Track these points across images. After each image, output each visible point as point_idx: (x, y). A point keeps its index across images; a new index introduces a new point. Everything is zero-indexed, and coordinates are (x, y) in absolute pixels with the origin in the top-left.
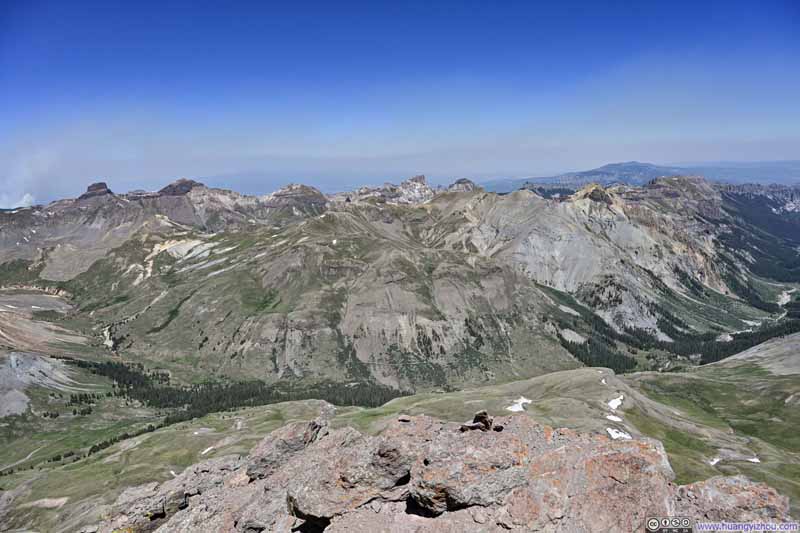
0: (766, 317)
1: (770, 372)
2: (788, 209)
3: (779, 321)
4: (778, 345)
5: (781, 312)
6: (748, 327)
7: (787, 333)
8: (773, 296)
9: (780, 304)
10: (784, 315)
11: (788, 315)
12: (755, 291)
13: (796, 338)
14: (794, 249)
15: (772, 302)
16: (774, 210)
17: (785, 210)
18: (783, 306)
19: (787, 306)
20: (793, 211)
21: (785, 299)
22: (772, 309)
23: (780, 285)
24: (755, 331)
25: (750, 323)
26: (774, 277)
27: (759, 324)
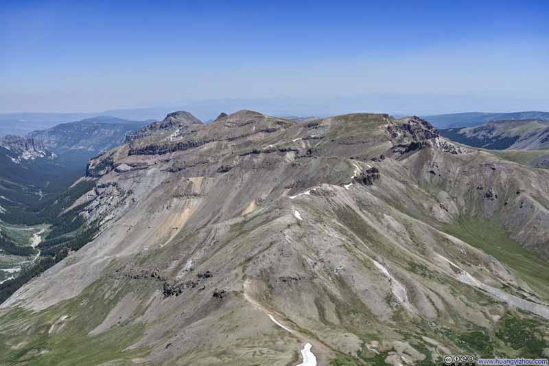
0: (24, 261)
1: (32, 311)
2: (26, 158)
3: (36, 262)
4: (35, 284)
5: (35, 253)
6: (10, 275)
7: (42, 271)
8: (27, 241)
9: (33, 246)
10: (38, 255)
11: (41, 255)
12: (9, 238)
13: (50, 272)
14: (36, 193)
15: (26, 245)
16: (13, 159)
17: (23, 159)
18: (36, 247)
19: (40, 246)
20: (30, 159)
21: (36, 240)
22: (27, 252)
23: (31, 229)
24: (17, 277)
25: (11, 271)
26: (24, 223)
27: (18, 270)
